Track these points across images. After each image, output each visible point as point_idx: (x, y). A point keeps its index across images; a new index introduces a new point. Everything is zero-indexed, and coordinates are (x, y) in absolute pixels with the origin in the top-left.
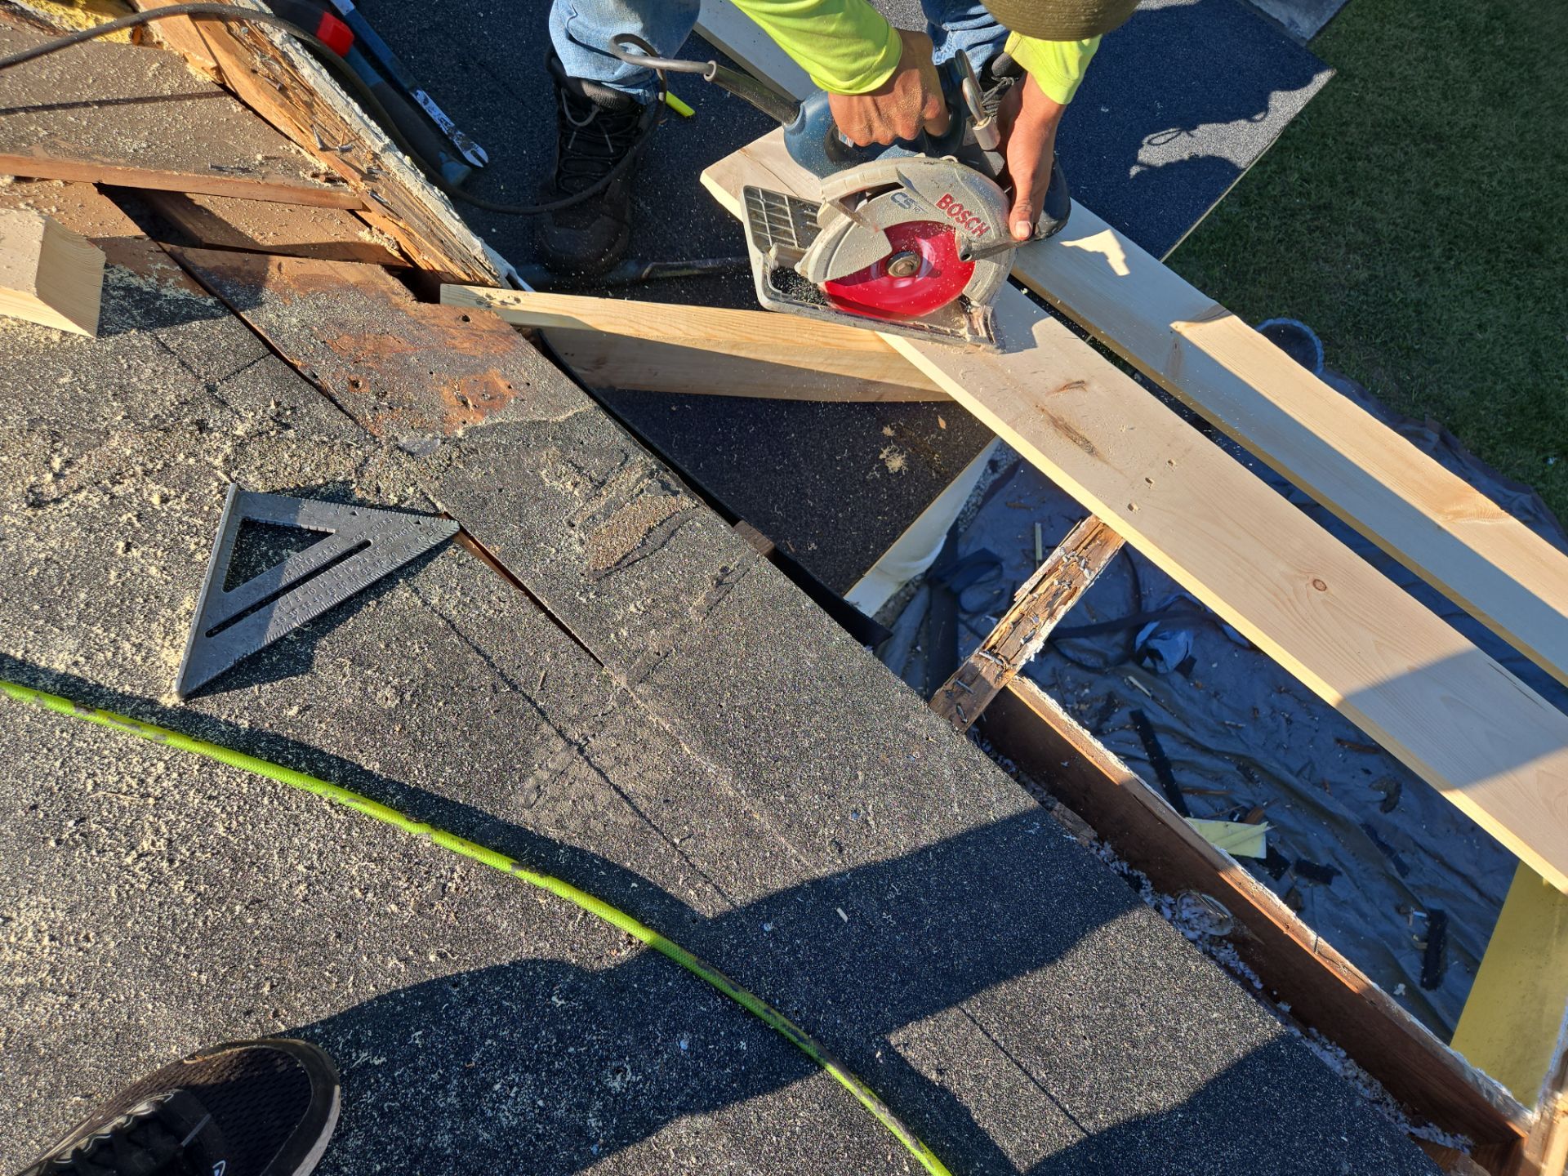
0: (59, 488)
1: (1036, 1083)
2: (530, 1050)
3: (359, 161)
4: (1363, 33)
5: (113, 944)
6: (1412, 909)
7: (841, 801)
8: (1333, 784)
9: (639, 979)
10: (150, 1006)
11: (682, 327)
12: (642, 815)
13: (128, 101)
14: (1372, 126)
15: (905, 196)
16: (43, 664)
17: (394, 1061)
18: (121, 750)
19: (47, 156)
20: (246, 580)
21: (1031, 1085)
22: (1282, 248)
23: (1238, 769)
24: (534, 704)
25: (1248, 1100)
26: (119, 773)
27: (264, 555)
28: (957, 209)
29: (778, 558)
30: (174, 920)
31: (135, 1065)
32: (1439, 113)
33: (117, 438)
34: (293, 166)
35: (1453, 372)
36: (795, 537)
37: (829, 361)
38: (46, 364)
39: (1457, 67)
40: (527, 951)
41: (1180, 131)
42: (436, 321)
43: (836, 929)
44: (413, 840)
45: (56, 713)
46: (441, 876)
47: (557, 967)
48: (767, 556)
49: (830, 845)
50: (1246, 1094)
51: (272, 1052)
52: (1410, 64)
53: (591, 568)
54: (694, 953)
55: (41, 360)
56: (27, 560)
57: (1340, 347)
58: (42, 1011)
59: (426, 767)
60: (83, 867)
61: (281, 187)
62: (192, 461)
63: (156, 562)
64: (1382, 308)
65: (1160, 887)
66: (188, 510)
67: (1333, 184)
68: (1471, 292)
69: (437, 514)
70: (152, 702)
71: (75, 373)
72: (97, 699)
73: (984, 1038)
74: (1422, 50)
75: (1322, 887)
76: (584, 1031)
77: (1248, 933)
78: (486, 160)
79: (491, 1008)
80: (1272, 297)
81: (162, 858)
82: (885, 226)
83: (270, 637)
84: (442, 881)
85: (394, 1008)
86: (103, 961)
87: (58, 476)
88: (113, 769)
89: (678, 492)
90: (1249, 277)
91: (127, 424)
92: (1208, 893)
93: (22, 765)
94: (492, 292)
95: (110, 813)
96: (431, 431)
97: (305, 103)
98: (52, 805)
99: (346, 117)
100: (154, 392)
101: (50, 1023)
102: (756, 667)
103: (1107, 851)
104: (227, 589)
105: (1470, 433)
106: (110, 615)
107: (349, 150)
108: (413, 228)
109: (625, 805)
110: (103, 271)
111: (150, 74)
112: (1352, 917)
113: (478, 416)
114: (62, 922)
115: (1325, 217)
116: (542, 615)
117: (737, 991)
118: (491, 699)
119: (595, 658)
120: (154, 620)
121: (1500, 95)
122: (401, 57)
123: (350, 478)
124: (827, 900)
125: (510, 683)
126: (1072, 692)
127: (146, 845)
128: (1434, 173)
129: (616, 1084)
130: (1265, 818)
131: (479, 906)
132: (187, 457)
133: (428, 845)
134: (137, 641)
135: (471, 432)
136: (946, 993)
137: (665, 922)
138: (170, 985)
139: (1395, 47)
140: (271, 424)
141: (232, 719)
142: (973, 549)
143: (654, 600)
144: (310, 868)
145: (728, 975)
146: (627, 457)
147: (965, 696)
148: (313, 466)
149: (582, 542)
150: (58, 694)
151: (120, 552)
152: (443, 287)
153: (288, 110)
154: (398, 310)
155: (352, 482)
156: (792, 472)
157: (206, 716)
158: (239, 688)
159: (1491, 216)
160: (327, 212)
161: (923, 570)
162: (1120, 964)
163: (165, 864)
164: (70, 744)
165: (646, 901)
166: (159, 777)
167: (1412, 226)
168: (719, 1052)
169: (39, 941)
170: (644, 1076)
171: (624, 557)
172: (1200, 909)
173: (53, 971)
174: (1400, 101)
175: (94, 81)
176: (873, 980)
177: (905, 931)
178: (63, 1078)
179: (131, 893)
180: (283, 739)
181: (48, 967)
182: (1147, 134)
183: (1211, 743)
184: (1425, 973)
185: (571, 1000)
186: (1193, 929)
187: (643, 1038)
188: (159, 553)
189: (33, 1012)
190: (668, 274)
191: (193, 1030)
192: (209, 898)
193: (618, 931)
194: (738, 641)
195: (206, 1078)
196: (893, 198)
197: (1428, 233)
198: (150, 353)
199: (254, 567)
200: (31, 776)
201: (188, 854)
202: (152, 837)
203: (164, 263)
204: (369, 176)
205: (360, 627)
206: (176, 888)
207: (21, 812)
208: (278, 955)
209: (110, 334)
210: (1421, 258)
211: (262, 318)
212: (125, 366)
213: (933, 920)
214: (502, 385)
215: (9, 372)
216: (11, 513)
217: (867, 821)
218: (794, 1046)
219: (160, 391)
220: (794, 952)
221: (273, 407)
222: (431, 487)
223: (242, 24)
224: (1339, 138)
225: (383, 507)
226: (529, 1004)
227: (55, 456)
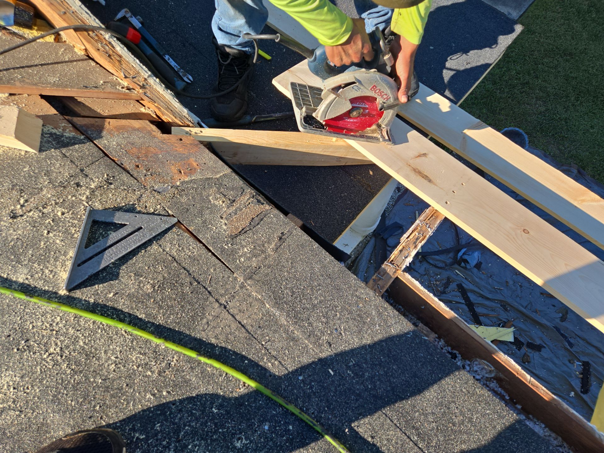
0: (22, 211)
1: (413, 442)
2: (203, 431)
3: (139, 81)
4: (539, 16)
5: (38, 390)
6: (575, 361)
7: (330, 325)
8: (540, 311)
9: (248, 401)
10: (52, 415)
11: (265, 139)
12: (249, 333)
13: (52, 64)
14: (544, 51)
15: (357, 86)
16: (14, 279)
17: (148, 436)
18: (43, 312)
19: (21, 86)
20: (94, 243)
21: (411, 443)
22: (510, 100)
23: (501, 306)
24: (207, 289)
25: (503, 447)
26: (42, 322)
27: (101, 234)
28: (378, 91)
29: (305, 228)
30: (62, 380)
31: (45, 439)
32: (570, 45)
33: (45, 190)
34: (115, 84)
35: (581, 145)
36: (314, 219)
37: (325, 150)
38: (19, 164)
39: (577, 26)
40: (202, 390)
41: (463, 54)
42: (170, 141)
43: (328, 378)
44: (157, 346)
45: (19, 298)
46: (169, 360)
47: (214, 397)
48: (299, 227)
49: (326, 343)
50: (503, 444)
51: (97, 434)
52: (558, 26)
53: (229, 234)
54: (270, 389)
55: (17, 162)
56: (10, 239)
57: (535, 137)
58: (9, 418)
59: (163, 316)
60: (27, 359)
61: (110, 93)
62: (74, 198)
63: (59, 238)
64: (551, 122)
65: (464, 358)
66: (72, 217)
67: (529, 74)
68: (587, 113)
69: (169, 215)
70: (56, 293)
71: (30, 166)
72: (35, 292)
73: (391, 423)
74: (562, 20)
75: (537, 353)
76: (225, 423)
77: (502, 376)
78: (192, 80)
79: (188, 413)
80: (507, 119)
81: (58, 355)
82: (350, 98)
83: (102, 266)
84: (169, 362)
85: (149, 414)
86: (34, 397)
87: (22, 206)
88: (40, 320)
89: (264, 203)
90: (497, 112)
91: (49, 185)
92: (484, 359)
93: (5, 319)
94: (191, 129)
95: (38, 337)
96: (167, 183)
97: (118, 61)
98: (16, 335)
99: (134, 65)
100: (60, 172)
101: (12, 423)
102: (296, 272)
103: (442, 343)
104: (86, 247)
105: (590, 169)
106: (41, 259)
107: (135, 77)
108: (161, 106)
109: (243, 329)
110: (42, 127)
111: (60, 53)
112: (550, 365)
113: (185, 177)
114: (18, 382)
115: (527, 87)
116: (210, 254)
117: (287, 404)
118: (189, 288)
119: (231, 270)
120: (58, 261)
121: (595, 36)
122: (160, 43)
123: (135, 203)
124: (325, 366)
125: (197, 281)
126: (433, 277)
127: (52, 350)
128: (570, 68)
129: (238, 445)
130: (513, 325)
131: (183, 372)
132: (72, 197)
133: (163, 347)
134: (51, 269)
135: (182, 183)
136: (375, 404)
137: (259, 376)
138: (60, 406)
139: (552, 20)
140: (105, 183)
141: (87, 299)
142: (391, 222)
143: (254, 246)
144: (117, 358)
145: (284, 398)
146: (244, 190)
147: (381, 281)
148: (121, 199)
149: (226, 224)
150: (20, 291)
151: (45, 234)
152: (173, 128)
153: (112, 63)
154: (155, 137)
155: (136, 204)
156: (312, 194)
157: (77, 298)
158: (90, 286)
159: (594, 83)
160: (128, 102)
161: (372, 231)
162: (447, 390)
163: (59, 358)
164: (24, 310)
165: (251, 368)
166: (58, 323)
167: (562, 89)
168: (281, 430)
169: (9, 390)
170: (250, 441)
171: (243, 230)
172: (481, 366)
173: (14, 402)
174: (555, 41)
175: (39, 57)
176: (344, 399)
177: (357, 378)
178: (16, 445)
179: (46, 369)
180: (107, 306)
181: (12, 400)
182: (449, 56)
183: (490, 296)
184: (582, 387)
185: (220, 410)
186: (478, 375)
187: (250, 425)
188: (60, 235)
189: (5, 418)
190: (262, 119)
191: (69, 425)
192: (76, 371)
193: (239, 381)
194: (288, 261)
195: (70, 445)
196: (353, 88)
197: (568, 91)
198: (59, 158)
199: (97, 239)
200: (8, 324)
201: (68, 353)
202: (54, 347)
203: (65, 124)
204: (143, 87)
205: (138, 261)
206: (63, 367)
207: (4, 338)
208: (103, 394)
209: (44, 151)
210: (566, 101)
211: (102, 143)
212: (49, 163)
213: (368, 373)
214: (195, 164)
215: (5, 167)
216: (4, 221)
217: (341, 333)
218: (312, 427)
219: (62, 172)
220: (311, 388)
221: (106, 176)
222: (166, 205)
223: (94, 32)
224: (531, 57)
225: (148, 214)
226: (203, 412)
227: (21, 198)
